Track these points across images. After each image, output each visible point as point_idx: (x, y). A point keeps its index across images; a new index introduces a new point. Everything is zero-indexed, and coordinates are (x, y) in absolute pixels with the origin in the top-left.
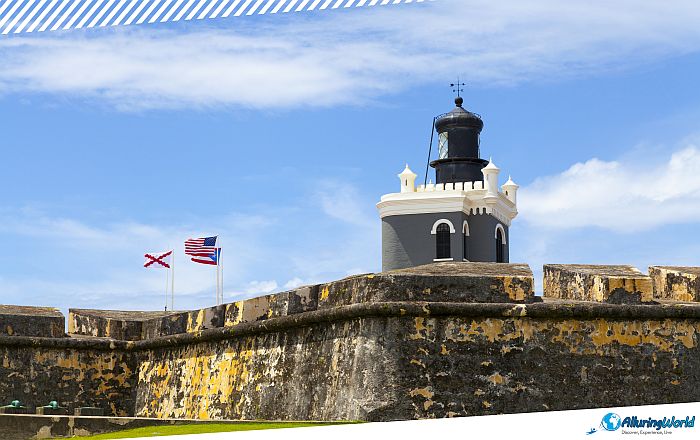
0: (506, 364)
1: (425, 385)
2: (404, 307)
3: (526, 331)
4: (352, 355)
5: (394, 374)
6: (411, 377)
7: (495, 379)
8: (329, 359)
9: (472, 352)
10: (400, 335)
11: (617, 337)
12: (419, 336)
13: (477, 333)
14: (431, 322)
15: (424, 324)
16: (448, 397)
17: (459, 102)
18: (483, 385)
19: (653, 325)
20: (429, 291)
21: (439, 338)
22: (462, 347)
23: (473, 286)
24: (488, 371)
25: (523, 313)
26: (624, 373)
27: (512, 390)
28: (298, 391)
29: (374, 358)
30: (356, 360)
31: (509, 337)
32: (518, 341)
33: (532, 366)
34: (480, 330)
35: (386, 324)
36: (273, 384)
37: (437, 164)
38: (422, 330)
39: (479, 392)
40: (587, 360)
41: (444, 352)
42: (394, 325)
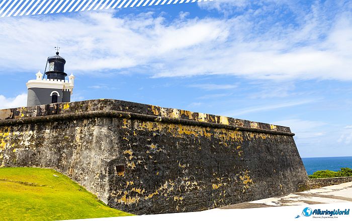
0: (155, 140)
1: (129, 149)
2: (121, 113)
3: (160, 127)
4: (91, 135)
5: (117, 144)
6: (124, 145)
7: (152, 146)
8: (73, 137)
9: (144, 135)
10: (118, 126)
11: (184, 131)
12: (125, 127)
13: (145, 127)
14: (129, 121)
15: (127, 122)
16: (138, 154)
17: (57, 53)
18: (149, 149)
19: (193, 128)
20: (128, 108)
21: (133, 128)
22: (140, 133)
23: (142, 108)
24: (150, 143)
25: (161, 120)
26: (188, 144)
27: (158, 151)
28: (49, 152)
29: (107, 136)
30: (94, 137)
31: (155, 129)
32: (158, 131)
33: (163, 141)
34: (146, 126)
35: (112, 121)
36: (27, 149)
37: (48, 73)
38: (126, 125)
39: (148, 152)
40: (178, 139)
41: (135, 134)
42: (115, 121)
